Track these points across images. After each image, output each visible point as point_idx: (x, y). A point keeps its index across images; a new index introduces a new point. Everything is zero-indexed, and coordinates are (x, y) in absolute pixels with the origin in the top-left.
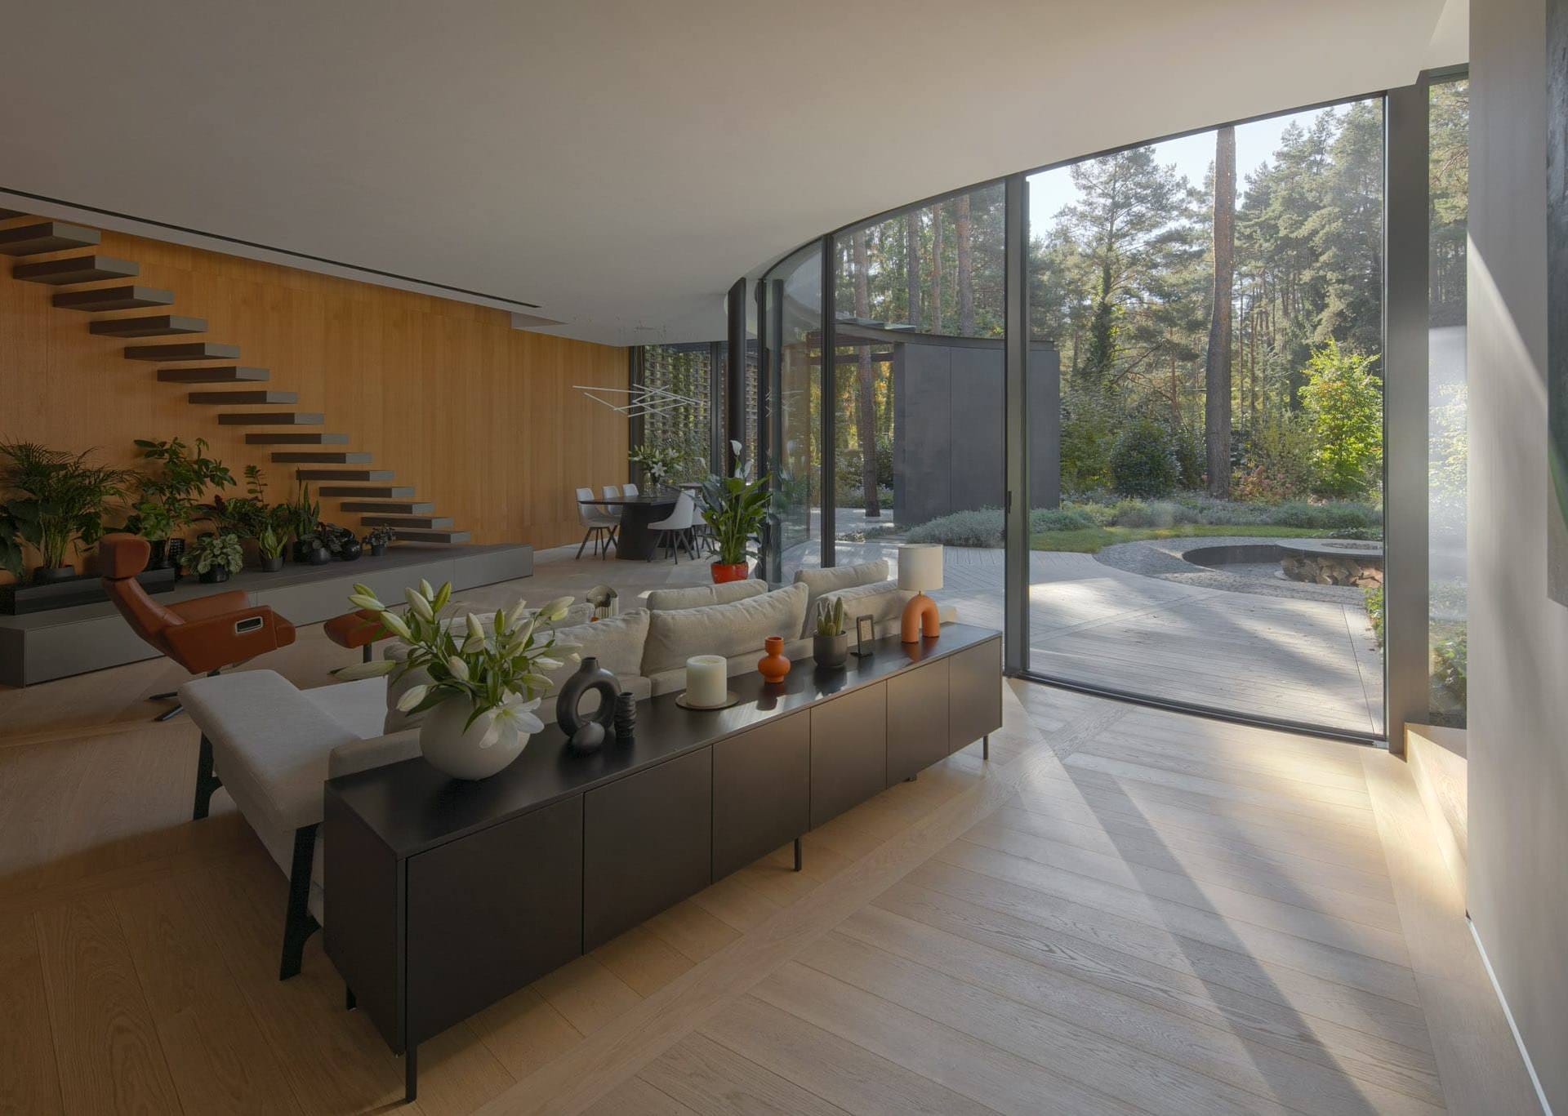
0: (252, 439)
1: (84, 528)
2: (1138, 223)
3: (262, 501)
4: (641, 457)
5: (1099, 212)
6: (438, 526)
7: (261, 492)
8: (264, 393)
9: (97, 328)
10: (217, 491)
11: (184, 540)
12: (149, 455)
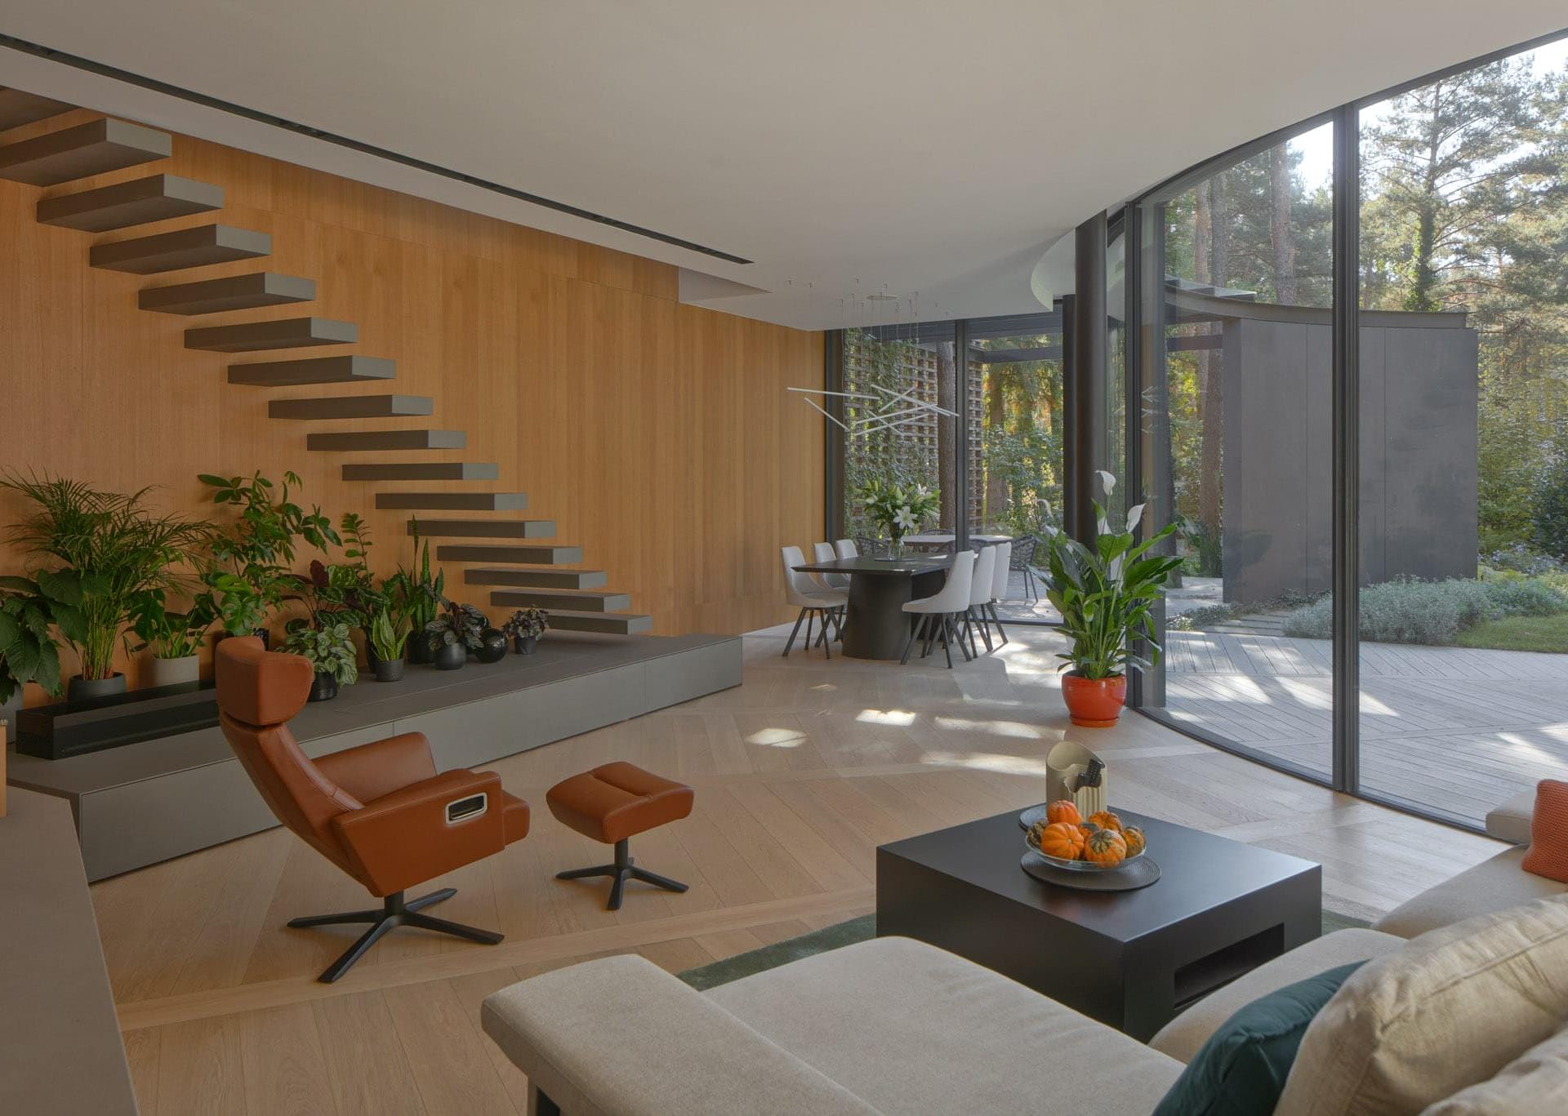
0: (352, 473)
1: (140, 615)
2: (1478, 145)
3: (365, 568)
4: (876, 498)
5: (1414, 133)
6: (613, 608)
7: (364, 555)
8: (387, 399)
9: (151, 299)
10: (317, 554)
11: (268, 631)
12: (220, 498)
